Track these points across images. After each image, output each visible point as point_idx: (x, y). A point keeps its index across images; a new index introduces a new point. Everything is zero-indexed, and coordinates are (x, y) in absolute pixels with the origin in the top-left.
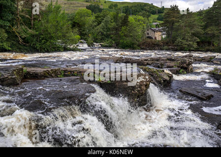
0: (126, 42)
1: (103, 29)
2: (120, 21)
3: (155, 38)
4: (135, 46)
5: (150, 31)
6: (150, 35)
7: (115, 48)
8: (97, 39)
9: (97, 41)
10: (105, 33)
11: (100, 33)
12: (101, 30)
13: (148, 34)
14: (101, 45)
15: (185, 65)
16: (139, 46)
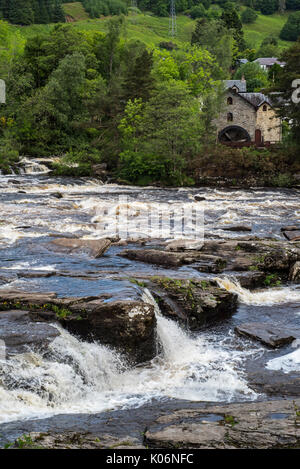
0: (144, 159)
1: (53, 102)
2: (123, 67)
3: (258, 132)
4: (175, 172)
5: (237, 104)
6: (237, 123)
7: (104, 179)
8: (33, 142)
9: (34, 149)
10: (63, 118)
11: (45, 121)
12: (50, 108)
13: (230, 117)
14: (48, 165)
15: (279, 263)
16: (189, 171)
